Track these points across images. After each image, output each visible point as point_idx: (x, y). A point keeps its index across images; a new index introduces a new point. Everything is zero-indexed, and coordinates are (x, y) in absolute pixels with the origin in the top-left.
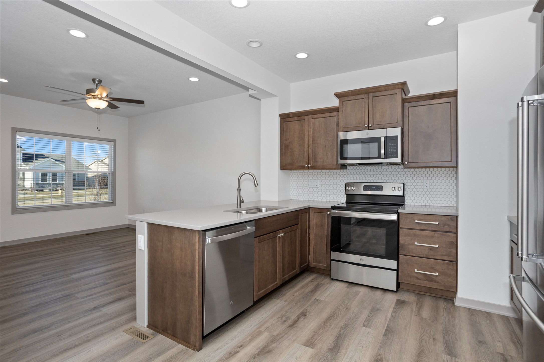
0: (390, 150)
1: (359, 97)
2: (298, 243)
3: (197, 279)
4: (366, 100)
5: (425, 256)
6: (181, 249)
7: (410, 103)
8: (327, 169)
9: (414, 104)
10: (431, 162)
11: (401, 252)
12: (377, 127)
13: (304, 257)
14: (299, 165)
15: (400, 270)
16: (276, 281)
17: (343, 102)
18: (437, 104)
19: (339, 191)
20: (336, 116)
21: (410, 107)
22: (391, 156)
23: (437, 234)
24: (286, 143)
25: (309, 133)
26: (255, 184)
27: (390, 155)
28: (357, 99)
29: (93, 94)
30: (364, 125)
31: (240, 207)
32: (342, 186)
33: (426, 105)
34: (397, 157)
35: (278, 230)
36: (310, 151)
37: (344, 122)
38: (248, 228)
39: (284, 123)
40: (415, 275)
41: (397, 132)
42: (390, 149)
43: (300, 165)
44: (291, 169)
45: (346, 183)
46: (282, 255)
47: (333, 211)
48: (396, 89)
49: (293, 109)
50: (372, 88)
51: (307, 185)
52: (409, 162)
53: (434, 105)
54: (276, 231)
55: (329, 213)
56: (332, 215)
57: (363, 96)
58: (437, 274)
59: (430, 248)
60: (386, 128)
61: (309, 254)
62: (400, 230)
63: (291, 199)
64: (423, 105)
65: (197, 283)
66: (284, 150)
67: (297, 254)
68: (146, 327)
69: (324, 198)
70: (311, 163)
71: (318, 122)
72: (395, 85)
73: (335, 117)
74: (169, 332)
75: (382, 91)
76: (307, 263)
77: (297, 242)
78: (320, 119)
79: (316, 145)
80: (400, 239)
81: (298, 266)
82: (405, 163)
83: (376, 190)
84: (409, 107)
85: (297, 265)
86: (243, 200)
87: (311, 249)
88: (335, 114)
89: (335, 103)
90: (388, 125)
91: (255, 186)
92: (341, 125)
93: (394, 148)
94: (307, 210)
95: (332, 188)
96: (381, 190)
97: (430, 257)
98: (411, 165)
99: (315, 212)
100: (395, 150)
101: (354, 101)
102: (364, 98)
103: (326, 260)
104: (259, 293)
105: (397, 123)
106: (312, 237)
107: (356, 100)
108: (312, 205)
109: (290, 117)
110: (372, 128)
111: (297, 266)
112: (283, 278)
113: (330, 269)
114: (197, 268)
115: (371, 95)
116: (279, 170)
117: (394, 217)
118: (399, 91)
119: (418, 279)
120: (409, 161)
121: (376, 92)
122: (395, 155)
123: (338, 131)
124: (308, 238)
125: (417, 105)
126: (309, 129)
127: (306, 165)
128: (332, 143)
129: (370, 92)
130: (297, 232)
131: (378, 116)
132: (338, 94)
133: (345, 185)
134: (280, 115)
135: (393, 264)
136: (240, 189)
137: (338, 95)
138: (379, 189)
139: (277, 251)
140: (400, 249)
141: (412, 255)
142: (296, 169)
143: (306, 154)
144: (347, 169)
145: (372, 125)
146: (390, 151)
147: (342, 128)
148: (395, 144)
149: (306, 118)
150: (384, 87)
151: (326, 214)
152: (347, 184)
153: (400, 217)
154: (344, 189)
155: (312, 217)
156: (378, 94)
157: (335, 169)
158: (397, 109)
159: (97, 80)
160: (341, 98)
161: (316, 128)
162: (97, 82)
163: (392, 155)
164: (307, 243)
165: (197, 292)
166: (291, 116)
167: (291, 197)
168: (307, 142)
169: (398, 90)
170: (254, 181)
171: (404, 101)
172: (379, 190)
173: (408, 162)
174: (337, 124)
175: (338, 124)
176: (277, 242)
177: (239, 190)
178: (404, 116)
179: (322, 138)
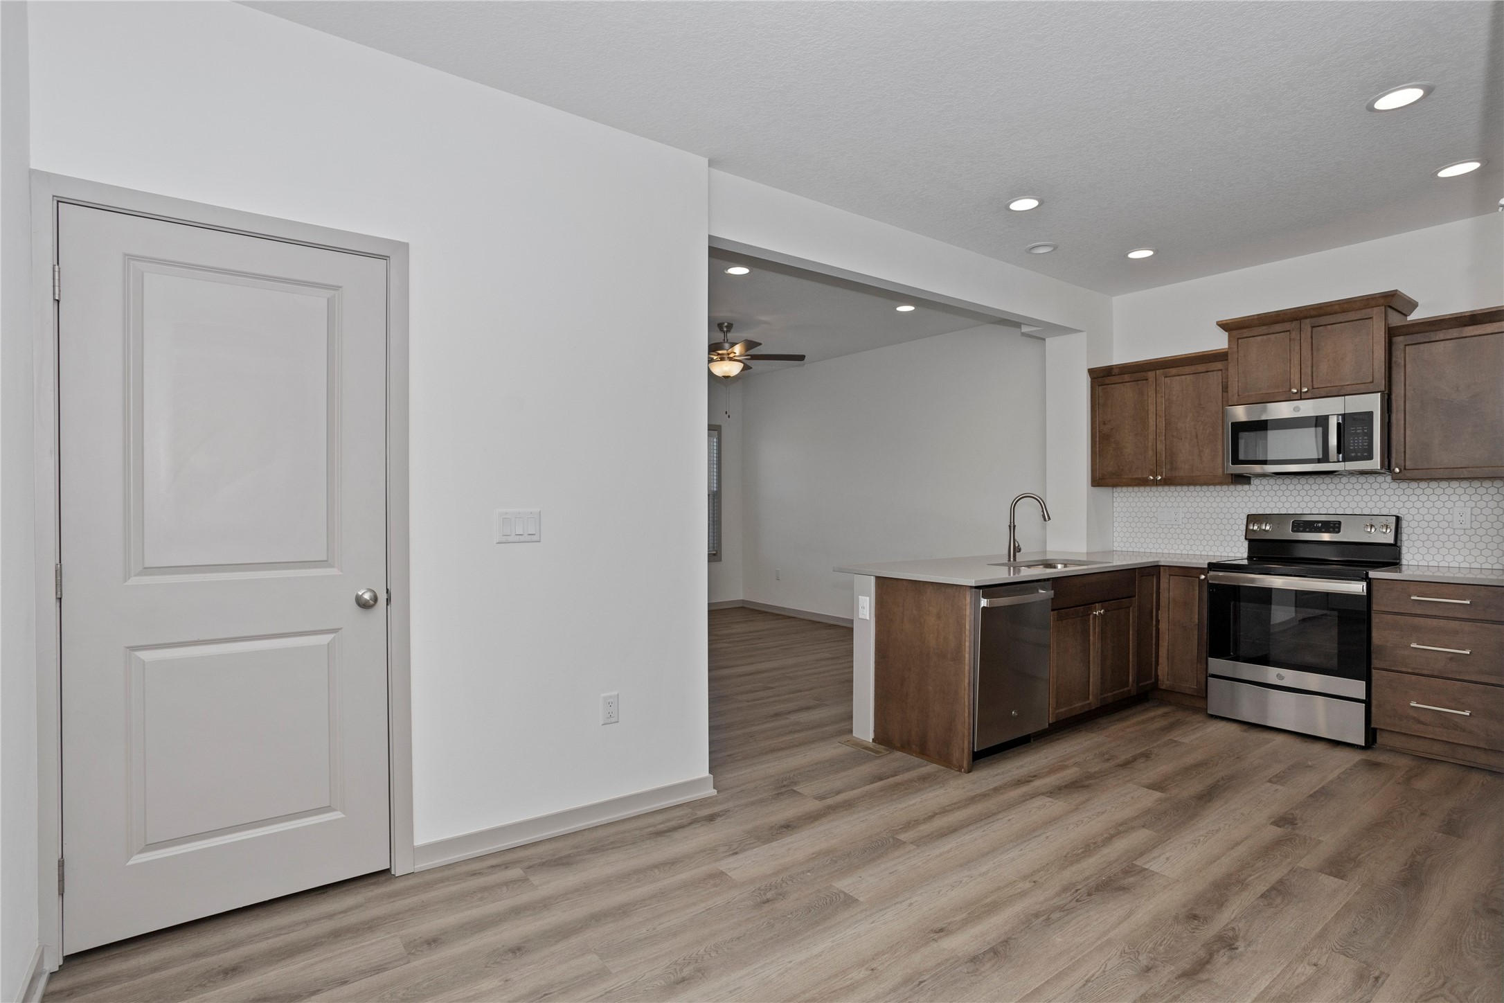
0: (1352, 443)
1: (1277, 328)
2: (1133, 634)
3: (967, 661)
4: (1294, 335)
5: (1436, 674)
6: (939, 617)
7: (1407, 337)
8: (1202, 484)
9: (1419, 338)
10: (1465, 468)
11: (1375, 662)
12: (1323, 392)
13: (1146, 666)
14: (1135, 477)
15: (1374, 702)
16: (1089, 699)
17: (1240, 340)
18: (1480, 335)
19: (1232, 533)
20: (1221, 370)
21: (1408, 345)
22: (1356, 455)
23: (1467, 627)
24: (1105, 430)
25: (1159, 408)
26: (1044, 516)
27: (1353, 454)
28: (1273, 333)
29: (720, 352)
30: (1290, 390)
31: (1015, 560)
32: (1239, 522)
33: (1451, 339)
34: (1370, 457)
35: (1093, 604)
36: (1161, 447)
37: (1240, 384)
38: (1041, 591)
39: (1100, 388)
40: (1412, 713)
41: (1372, 403)
42: (1354, 440)
43: (1137, 476)
44: (1114, 485)
45: (1248, 515)
46: (1100, 651)
47: (1211, 573)
48: (1370, 308)
49: (1119, 357)
50: (1309, 308)
51: (1154, 520)
52: (1405, 469)
53: (1473, 338)
54: (1089, 605)
55: (1203, 577)
56: (1210, 582)
57: (1287, 326)
58: (1467, 713)
59: (1450, 656)
60: (1344, 395)
61: (1157, 663)
62: (1374, 615)
63: (1115, 549)
64: (1442, 338)
65: (967, 668)
66: (1099, 444)
67: (1131, 657)
68: (871, 741)
69: (1194, 548)
70: (1162, 472)
71: (1178, 384)
72: (1368, 299)
73: (1220, 372)
74: (913, 746)
75: (1336, 313)
76: (1153, 680)
77: (1131, 632)
78: (1183, 377)
79: (1175, 434)
80: (1375, 634)
81: (1133, 681)
82: (1394, 470)
83: (1323, 530)
84: (1406, 345)
85: (1131, 678)
86: (1019, 546)
87: (1163, 652)
88: (1219, 365)
89: (1219, 341)
90: (1349, 389)
91: (1045, 520)
92: (1233, 389)
93: (1363, 439)
94: (1152, 571)
95: (1214, 527)
96: (1337, 530)
97: (1450, 676)
98: (1409, 474)
99: (1170, 575)
100: (1366, 444)
101: (1265, 337)
102: (1289, 331)
103: (1195, 675)
104: (1057, 711)
105: (1372, 382)
106: (1163, 626)
107: (1269, 336)
108: (1163, 561)
109: (1113, 374)
110: (1309, 395)
111: (1131, 680)
112: (1102, 696)
113: (1207, 696)
114: (967, 644)
115: (1307, 324)
116: (1088, 488)
117: (1358, 588)
118: (1377, 313)
119: (1420, 722)
120: (1405, 466)
121: (1320, 316)
122: (1365, 454)
123: (1227, 402)
124: (1154, 628)
125: (1427, 340)
126: (1159, 400)
127: (1152, 478)
128: (1211, 430)
129: (1306, 318)
130: (1131, 613)
131: (1323, 368)
132: (1227, 324)
133: (1246, 520)
134: (1091, 371)
135: (1357, 688)
136: (1014, 526)
137: (1225, 326)
138: (1332, 527)
139: (1091, 641)
140: (1373, 656)
141: (1404, 669)
142: (1128, 485)
143: (1150, 453)
144: (1252, 483)
145: (1311, 388)
146: (1354, 446)
147: (1236, 397)
148: (1366, 431)
149: (1151, 375)
150: (1339, 304)
151: (1197, 579)
152: (1251, 519)
153: (1374, 588)
154: (1244, 528)
155: (1163, 585)
156: (1323, 320)
157: (1221, 484)
158: (1373, 352)
159: (726, 324)
160: (1234, 332)
161: (1175, 397)
162: (725, 329)
163: (1359, 454)
164: (1154, 639)
165: (967, 681)
166: (1116, 371)
167: (1116, 544)
168: (1152, 428)
169: (1376, 310)
170: (1043, 511)
171: (1391, 333)
172: (1331, 530)
173: (1403, 469)
174: (1225, 389)
175: (1227, 387)
176: (1091, 625)
177: (1012, 527)
178: (1394, 366)
179: (1188, 419)
